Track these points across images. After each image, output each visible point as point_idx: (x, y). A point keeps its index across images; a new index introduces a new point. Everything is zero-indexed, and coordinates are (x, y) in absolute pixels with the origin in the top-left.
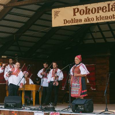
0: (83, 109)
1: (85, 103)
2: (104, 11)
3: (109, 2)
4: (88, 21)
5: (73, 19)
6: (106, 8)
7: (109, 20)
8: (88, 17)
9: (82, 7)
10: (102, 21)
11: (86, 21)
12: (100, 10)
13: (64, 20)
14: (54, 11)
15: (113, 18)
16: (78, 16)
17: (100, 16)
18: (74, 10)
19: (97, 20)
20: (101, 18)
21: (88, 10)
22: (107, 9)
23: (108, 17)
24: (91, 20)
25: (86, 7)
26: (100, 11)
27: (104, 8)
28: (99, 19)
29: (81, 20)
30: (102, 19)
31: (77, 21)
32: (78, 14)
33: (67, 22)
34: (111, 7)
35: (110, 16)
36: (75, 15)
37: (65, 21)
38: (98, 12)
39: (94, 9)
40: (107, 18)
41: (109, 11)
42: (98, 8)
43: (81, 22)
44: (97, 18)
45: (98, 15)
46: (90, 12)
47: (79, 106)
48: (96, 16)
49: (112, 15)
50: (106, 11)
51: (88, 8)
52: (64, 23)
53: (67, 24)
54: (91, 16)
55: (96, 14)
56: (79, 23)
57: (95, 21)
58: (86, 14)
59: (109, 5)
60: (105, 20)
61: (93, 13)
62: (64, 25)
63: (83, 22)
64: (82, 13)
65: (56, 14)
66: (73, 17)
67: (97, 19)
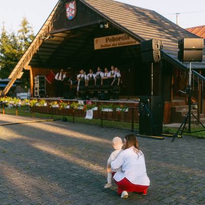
2: (123, 39)
6: (124, 37)
7: (125, 45)
8: (114, 43)
9: (110, 37)
11: (113, 46)
14: (95, 39)
15: (128, 44)
16: (109, 43)
18: (106, 39)
20: (122, 44)
25: (113, 37)
26: (121, 40)
29: (110, 45)
31: (108, 46)
32: (108, 41)
33: (103, 46)
34: (126, 37)
36: (107, 42)
37: (102, 46)
38: (119, 40)
39: (117, 38)
40: (124, 43)
41: (125, 39)
42: (119, 38)
45: (119, 42)
49: (127, 42)
53: (103, 48)
54: (116, 42)
57: (118, 46)
62: (101, 48)
63: (111, 47)
64: (111, 41)
65: (97, 41)
66: (106, 43)
67: (119, 44)
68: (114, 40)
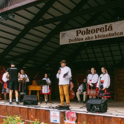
0: (98, 109)
1: (101, 104)
2: (102, 31)
3: (106, 24)
4: (88, 39)
5: (76, 39)
6: (103, 28)
7: (106, 38)
8: (88, 37)
10: (100, 39)
11: (87, 39)
12: (98, 30)
13: (69, 40)
15: (110, 36)
17: (99, 35)
18: (77, 31)
19: (95, 38)
21: (88, 31)
22: (105, 29)
23: (105, 35)
24: (90, 38)
25: (87, 29)
26: (99, 32)
27: (102, 29)
28: (98, 37)
30: (100, 37)
31: (79, 39)
34: (107, 28)
35: (106, 35)
36: (77, 35)
38: (97, 32)
39: (93, 30)
41: (106, 30)
42: (97, 29)
43: (83, 40)
44: (96, 37)
45: (97, 34)
46: (90, 32)
47: (94, 106)
48: (95, 36)
49: (109, 34)
50: (104, 31)
51: (88, 30)
52: (69, 42)
53: (72, 42)
54: (91, 35)
55: (95, 34)
56: (81, 41)
57: (94, 39)
58: (87, 34)
59: (106, 26)
60: (102, 38)
61: (92, 33)
62: (69, 43)
63: (84, 41)
64: (83, 34)
66: (76, 37)
68: (88, 32)
